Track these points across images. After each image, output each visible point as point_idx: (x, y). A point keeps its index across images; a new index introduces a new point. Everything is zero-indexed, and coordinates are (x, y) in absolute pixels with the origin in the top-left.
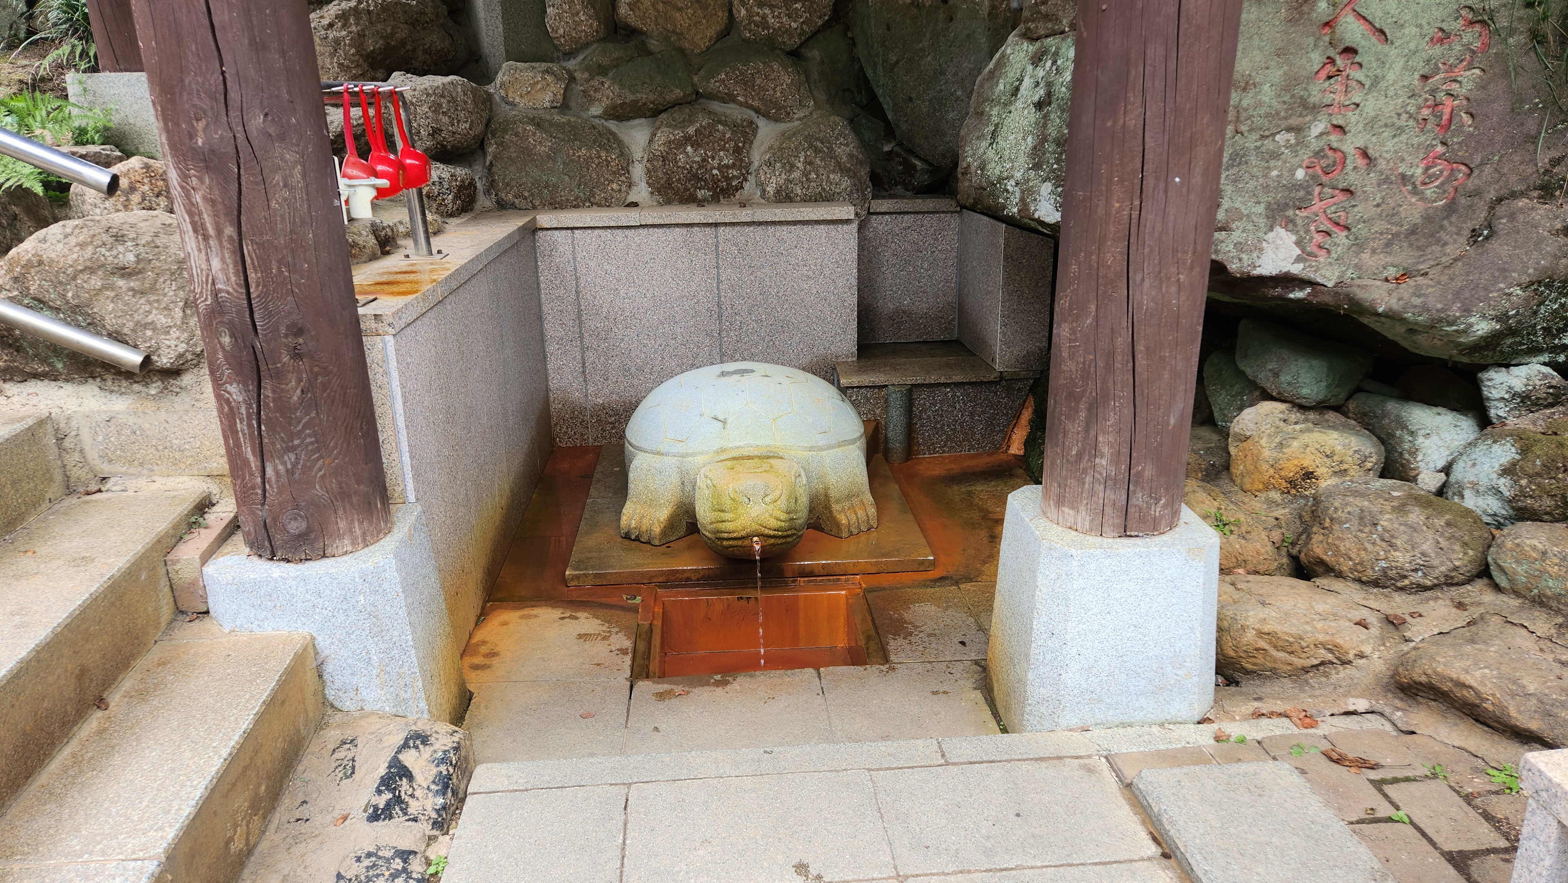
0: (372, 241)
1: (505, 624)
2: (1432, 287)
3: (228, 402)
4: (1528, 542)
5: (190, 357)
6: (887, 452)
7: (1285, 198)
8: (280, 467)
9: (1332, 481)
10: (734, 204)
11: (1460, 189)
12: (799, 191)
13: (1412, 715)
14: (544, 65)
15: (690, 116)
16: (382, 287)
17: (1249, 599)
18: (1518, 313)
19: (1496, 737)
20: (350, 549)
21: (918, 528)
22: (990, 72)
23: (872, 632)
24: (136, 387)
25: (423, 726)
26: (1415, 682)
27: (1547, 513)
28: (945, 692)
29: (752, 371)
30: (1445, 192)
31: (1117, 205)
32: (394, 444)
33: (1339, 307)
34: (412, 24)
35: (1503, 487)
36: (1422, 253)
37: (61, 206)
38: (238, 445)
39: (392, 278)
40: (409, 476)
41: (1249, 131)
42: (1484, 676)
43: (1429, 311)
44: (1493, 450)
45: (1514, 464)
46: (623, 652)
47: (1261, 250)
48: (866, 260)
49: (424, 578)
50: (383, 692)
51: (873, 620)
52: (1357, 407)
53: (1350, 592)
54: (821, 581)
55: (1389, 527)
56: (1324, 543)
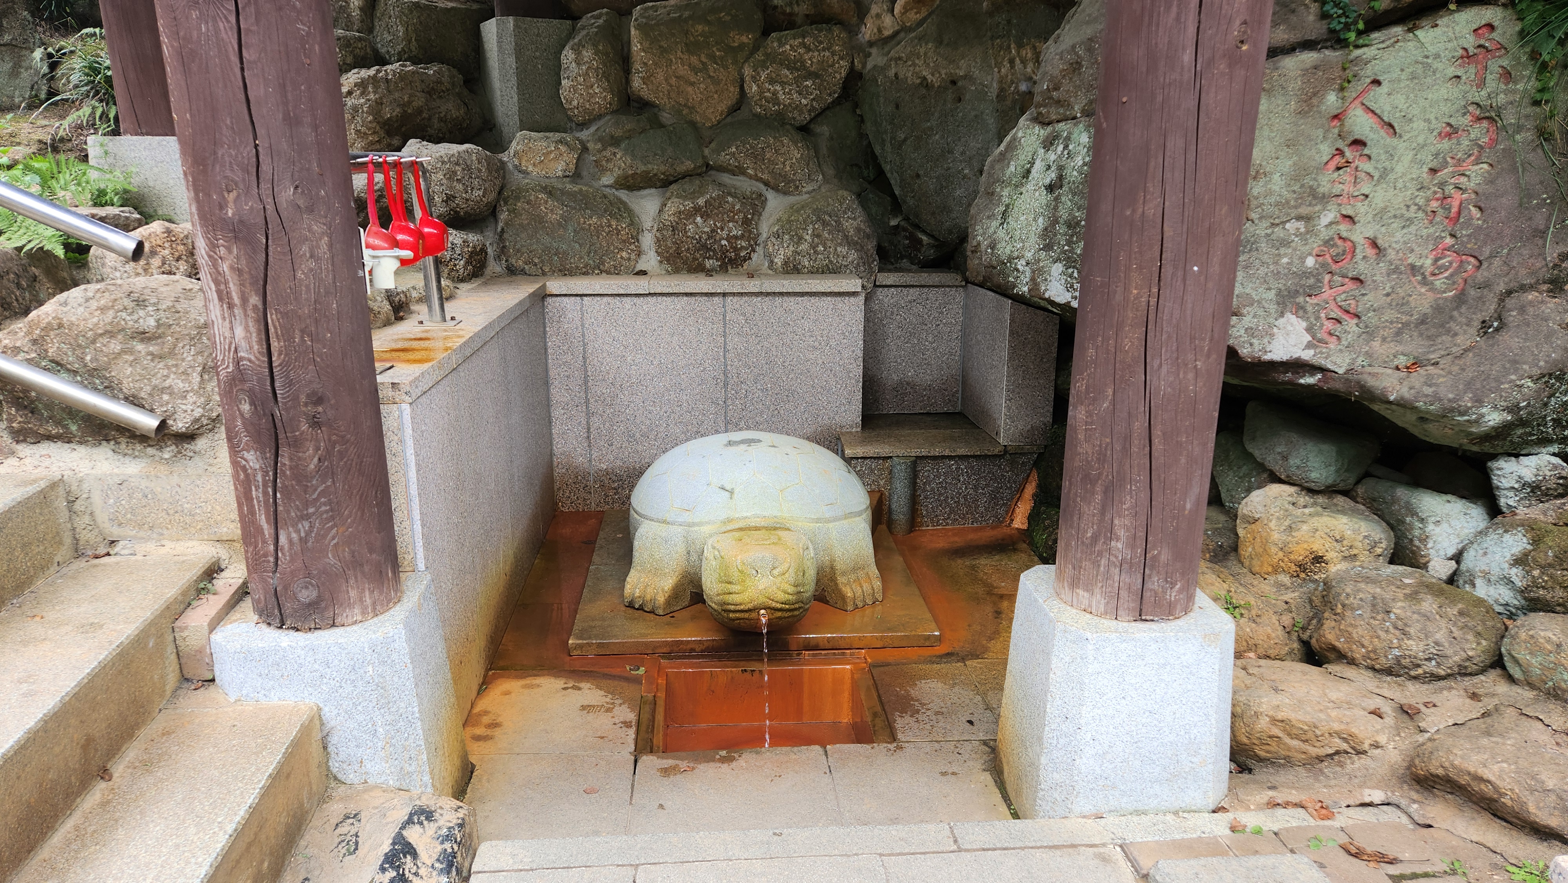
0: (387, 307)
1: (507, 693)
2: (1444, 377)
3: (244, 469)
4: (1542, 634)
5: (205, 422)
6: (890, 523)
7: (1296, 285)
8: (294, 535)
9: (1343, 566)
10: (742, 274)
11: (1470, 281)
12: (807, 263)
13: (1429, 808)
14: (558, 136)
15: (700, 188)
16: (398, 354)
17: (1261, 685)
18: (1529, 405)
19: (1514, 833)
20: (359, 618)
21: (923, 602)
22: (1001, 154)
23: (879, 709)
24: (150, 451)
25: (427, 801)
26: (1431, 775)
27: (1559, 605)
28: (953, 774)
29: (759, 441)
30: (1454, 283)
31: (1135, 292)
32: (406, 512)
33: (1350, 393)
34: (429, 93)
35: (1514, 577)
36: (1432, 343)
37: (79, 267)
38: (252, 512)
39: (407, 345)
40: (419, 543)
41: (1260, 218)
42: (1502, 770)
43: (1440, 400)
44: (1504, 539)
45: (1526, 555)
46: (627, 724)
47: (1272, 335)
48: (870, 332)
49: (432, 648)
50: (388, 765)
51: (879, 696)
52: (1365, 492)
53: (1363, 679)
54: (825, 655)
55: (1402, 615)
56: (1337, 629)
